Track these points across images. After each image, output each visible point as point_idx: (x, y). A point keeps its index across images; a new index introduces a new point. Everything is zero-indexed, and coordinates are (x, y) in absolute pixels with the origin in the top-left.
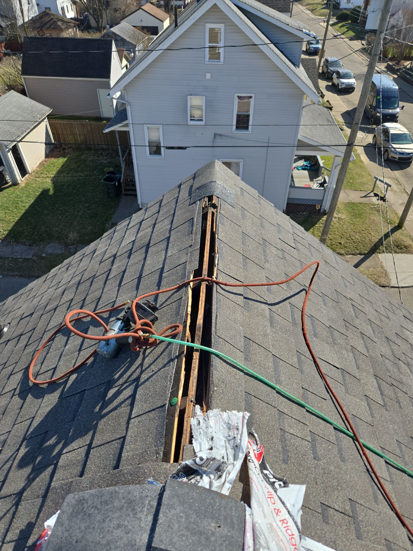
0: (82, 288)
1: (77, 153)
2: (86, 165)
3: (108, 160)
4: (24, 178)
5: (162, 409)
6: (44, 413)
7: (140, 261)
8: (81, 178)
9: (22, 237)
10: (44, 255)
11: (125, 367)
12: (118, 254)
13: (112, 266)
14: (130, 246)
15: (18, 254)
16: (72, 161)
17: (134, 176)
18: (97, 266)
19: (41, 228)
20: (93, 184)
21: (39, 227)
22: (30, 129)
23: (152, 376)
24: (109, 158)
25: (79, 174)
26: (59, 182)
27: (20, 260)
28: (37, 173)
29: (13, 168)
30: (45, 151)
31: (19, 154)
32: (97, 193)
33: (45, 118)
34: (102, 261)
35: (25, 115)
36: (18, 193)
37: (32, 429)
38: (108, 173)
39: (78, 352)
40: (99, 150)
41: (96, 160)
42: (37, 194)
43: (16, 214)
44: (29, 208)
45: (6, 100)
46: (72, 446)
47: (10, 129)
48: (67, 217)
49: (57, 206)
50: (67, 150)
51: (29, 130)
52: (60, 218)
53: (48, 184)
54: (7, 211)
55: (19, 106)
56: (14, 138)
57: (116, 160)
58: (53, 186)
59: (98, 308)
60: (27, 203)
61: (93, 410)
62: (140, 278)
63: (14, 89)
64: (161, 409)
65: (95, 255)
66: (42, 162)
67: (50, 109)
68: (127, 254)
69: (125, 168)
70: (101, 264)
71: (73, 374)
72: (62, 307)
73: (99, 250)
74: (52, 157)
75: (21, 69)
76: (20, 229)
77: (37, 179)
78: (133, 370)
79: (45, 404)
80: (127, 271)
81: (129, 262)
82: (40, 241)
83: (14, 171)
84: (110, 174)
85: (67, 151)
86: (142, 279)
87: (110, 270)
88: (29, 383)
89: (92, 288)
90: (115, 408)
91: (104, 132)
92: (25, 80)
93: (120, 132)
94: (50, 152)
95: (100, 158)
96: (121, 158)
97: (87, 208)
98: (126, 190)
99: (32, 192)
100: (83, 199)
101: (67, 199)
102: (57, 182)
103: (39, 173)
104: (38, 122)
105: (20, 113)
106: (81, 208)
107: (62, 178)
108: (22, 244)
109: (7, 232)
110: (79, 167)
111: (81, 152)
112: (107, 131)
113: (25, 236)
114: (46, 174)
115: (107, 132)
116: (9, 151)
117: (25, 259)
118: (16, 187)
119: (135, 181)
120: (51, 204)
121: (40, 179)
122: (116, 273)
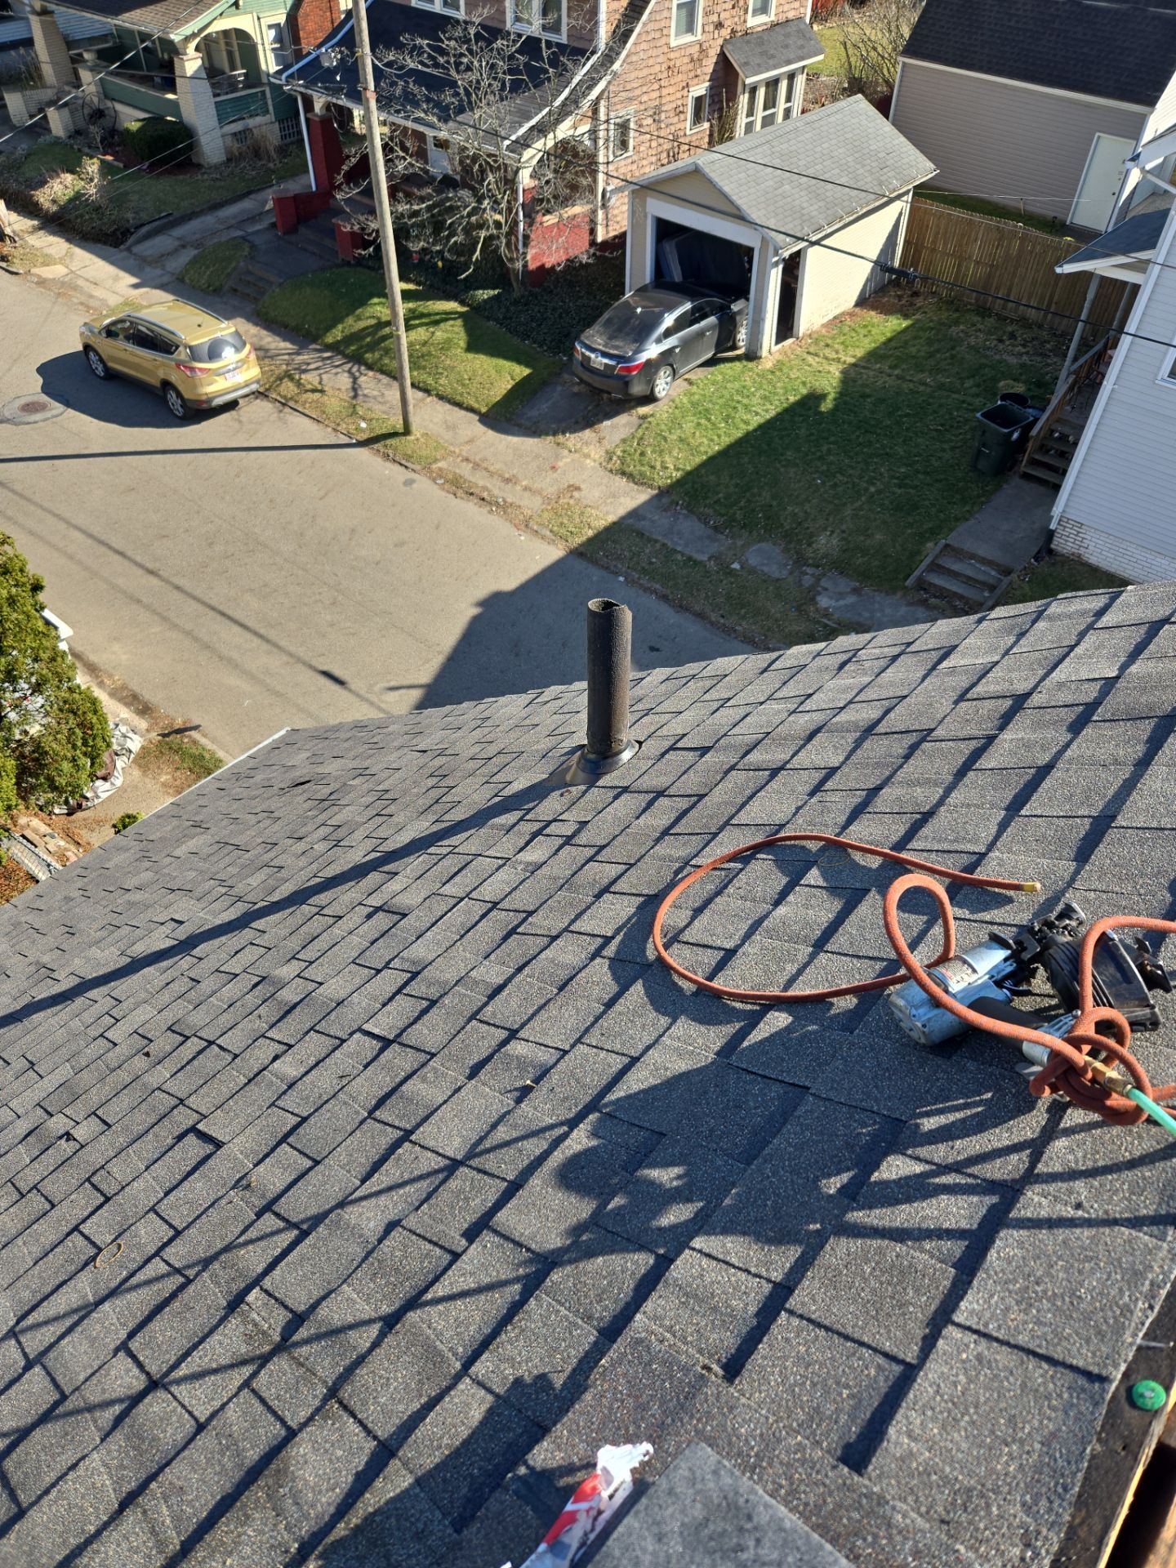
0: (874, 748)
1: (944, 315)
2: (953, 357)
3: (1025, 358)
4: (780, 346)
5: (1087, 1385)
6: (666, 1069)
7: (1116, 762)
8: (922, 388)
9: (707, 502)
10: (736, 566)
11: (968, 1112)
12: (1036, 700)
13: (1002, 728)
14: (1091, 693)
15: (681, 542)
16: (921, 333)
17: (1080, 429)
18: (946, 705)
19: (760, 495)
20: (947, 417)
21: (756, 490)
22: (855, 216)
23: (1071, 1223)
24: (1027, 353)
25: (921, 376)
26: (860, 382)
27: (679, 557)
28: (816, 342)
29: (765, 312)
30: (865, 286)
31: (796, 278)
32: (946, 446)
33: (907, 193)
34: (969, 696)
35: (861, 171)
36: (749, 383)
37: (622, 1094)
38: (1004, 398)
39: (811, 949)
40: (1012, 321)
41: (989, 348)
42: (792, 399)
43: (719, 436)
44: (755, 430)
45: (832, 119)
46: (724, 1245)
47: (805, 205)
48: (835, 485)
49: (825, 448)
50: (921, 299)
51: (851, 218)
52: (817, 485)
53: (829, 381)
54: (703, 421)
55: (856, 144)
56: (806, 230)
57: (1048, 365)
58: (838, 390)
59: (914, 844)
60: (757, 414)
61: (817, 1179)
62: (1101, 825)
63: (863, 93)
64: (1082, 1381)
65: (945, 664)
66: (843, 314)
67: (933, 166)
68: (1070, 716)
69: (1065, 395)
70: (963, 704)
71: (779, 1010)
72: (796, 775)
73: (964, 655)
74: (873, 308)
75: (907, 35)
76: (712, 478)
77: (810, 359)
78: (998, 1145)
79: (676, 1044)
80: (1056, 773)
81: (1074, 746)
82: (744, 527)
83: (763, 320)
84: (1009, 402)
85: (919, 302)
86: (1112, 835)
87: (991, 739)
88: (645, 948)
89: (909, 767)
90: (899, 1235)
91: (1058, 270)
92: (903, 71)
93: (1104, 280)
94: (875, 292)
95: (1001, 347)
96: (1067, 363)
97: (898, 478)
98: (1033, 462)
99: (781, 391)
100: (900, 451)
101: (858, 437)
102: (854, 381)
103: (822, 344)
104: (885, 199)
105: (852, 164)
106: (881, 474)
107: (872, 373)
108: (700, 519)
109: (679, 474)
110: (931, 355)
111: (956, 315)
112: (1069, 268)
113: (715, 502)
114: (837, 352)
115: (1066, 272)
116: (776, 264)
117: (690, 559)
118: (750, 365)
119: (1076, 444)
120: (812, 438)
121: (817, 359)
122: (1011, 762)
